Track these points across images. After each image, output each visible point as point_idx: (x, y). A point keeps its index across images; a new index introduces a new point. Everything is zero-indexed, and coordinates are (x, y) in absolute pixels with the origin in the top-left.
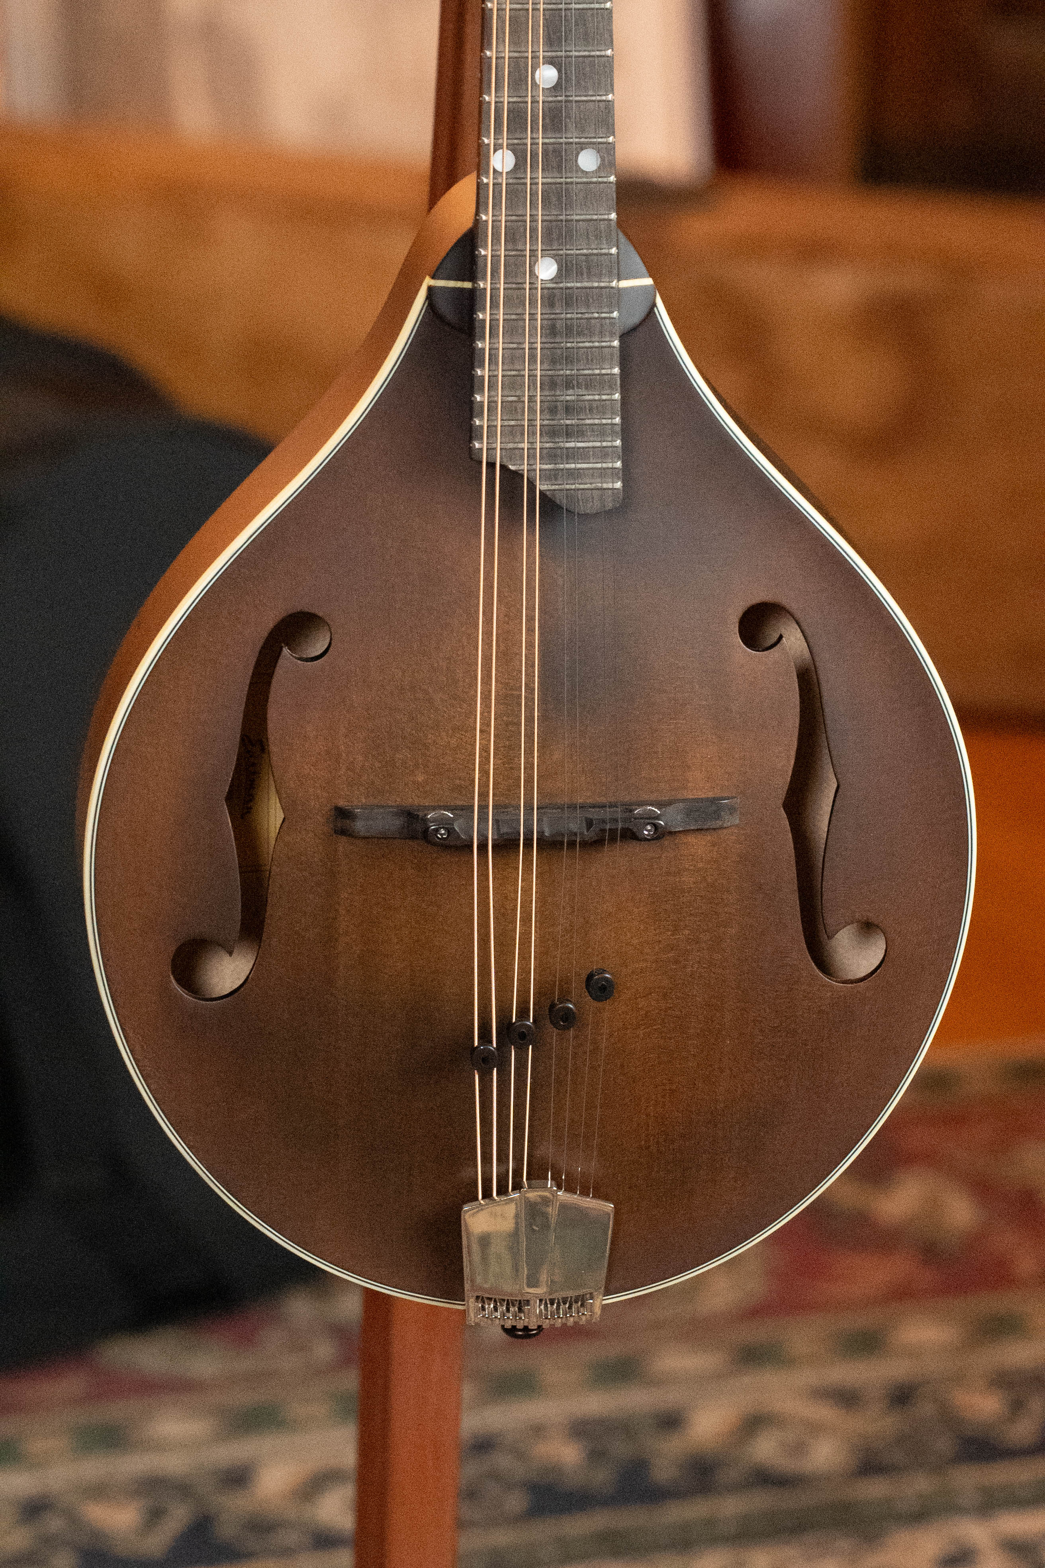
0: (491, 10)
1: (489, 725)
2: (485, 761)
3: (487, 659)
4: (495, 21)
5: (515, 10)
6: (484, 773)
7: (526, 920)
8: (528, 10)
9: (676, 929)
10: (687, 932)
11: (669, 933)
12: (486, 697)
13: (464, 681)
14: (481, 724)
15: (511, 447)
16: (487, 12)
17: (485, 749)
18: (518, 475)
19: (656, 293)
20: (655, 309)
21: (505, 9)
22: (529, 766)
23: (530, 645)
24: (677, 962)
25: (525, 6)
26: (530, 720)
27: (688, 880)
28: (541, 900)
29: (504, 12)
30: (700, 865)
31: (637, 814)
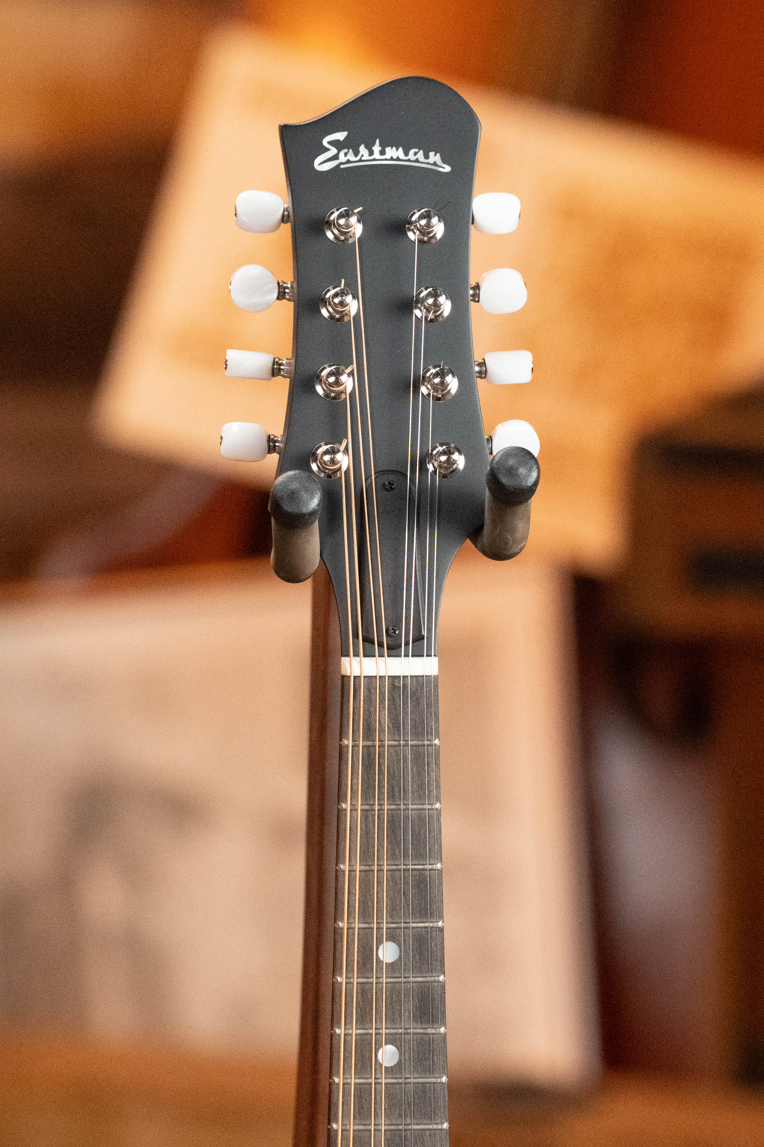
0: (337, 1131)
4: (340, 1141)
5: (359, 1130)
8: (370, 1130)
16: (333, 1133)
21: (349, 1131)
25: (368, 1127)
29: (348, 1132)
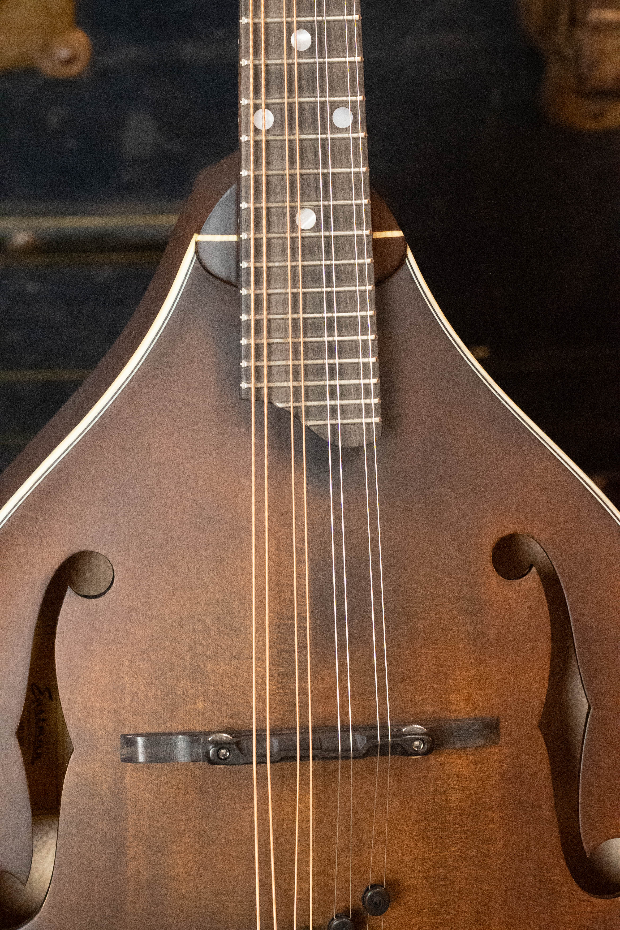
1: (264, 653)
2: (261, 687)
3: (260, 591)
6: (261, 700)
7: (304, 840)
9: (444, 848)
10: (454, 849)
11: (438, 850)
12: (260, 626)
13: (239, 612)
14: (257, 652)
15: (278, 385)
17: (261, 677)
18: (285, 412)
19: (406, 245)
20: (406, 260)
22: (303, 692)
23: (301, 577)
24: (445, 878)
26: (302, 647)
27: (454, 798)
28: (318, 819)
30: (465, 784)
31: (405, 731)
